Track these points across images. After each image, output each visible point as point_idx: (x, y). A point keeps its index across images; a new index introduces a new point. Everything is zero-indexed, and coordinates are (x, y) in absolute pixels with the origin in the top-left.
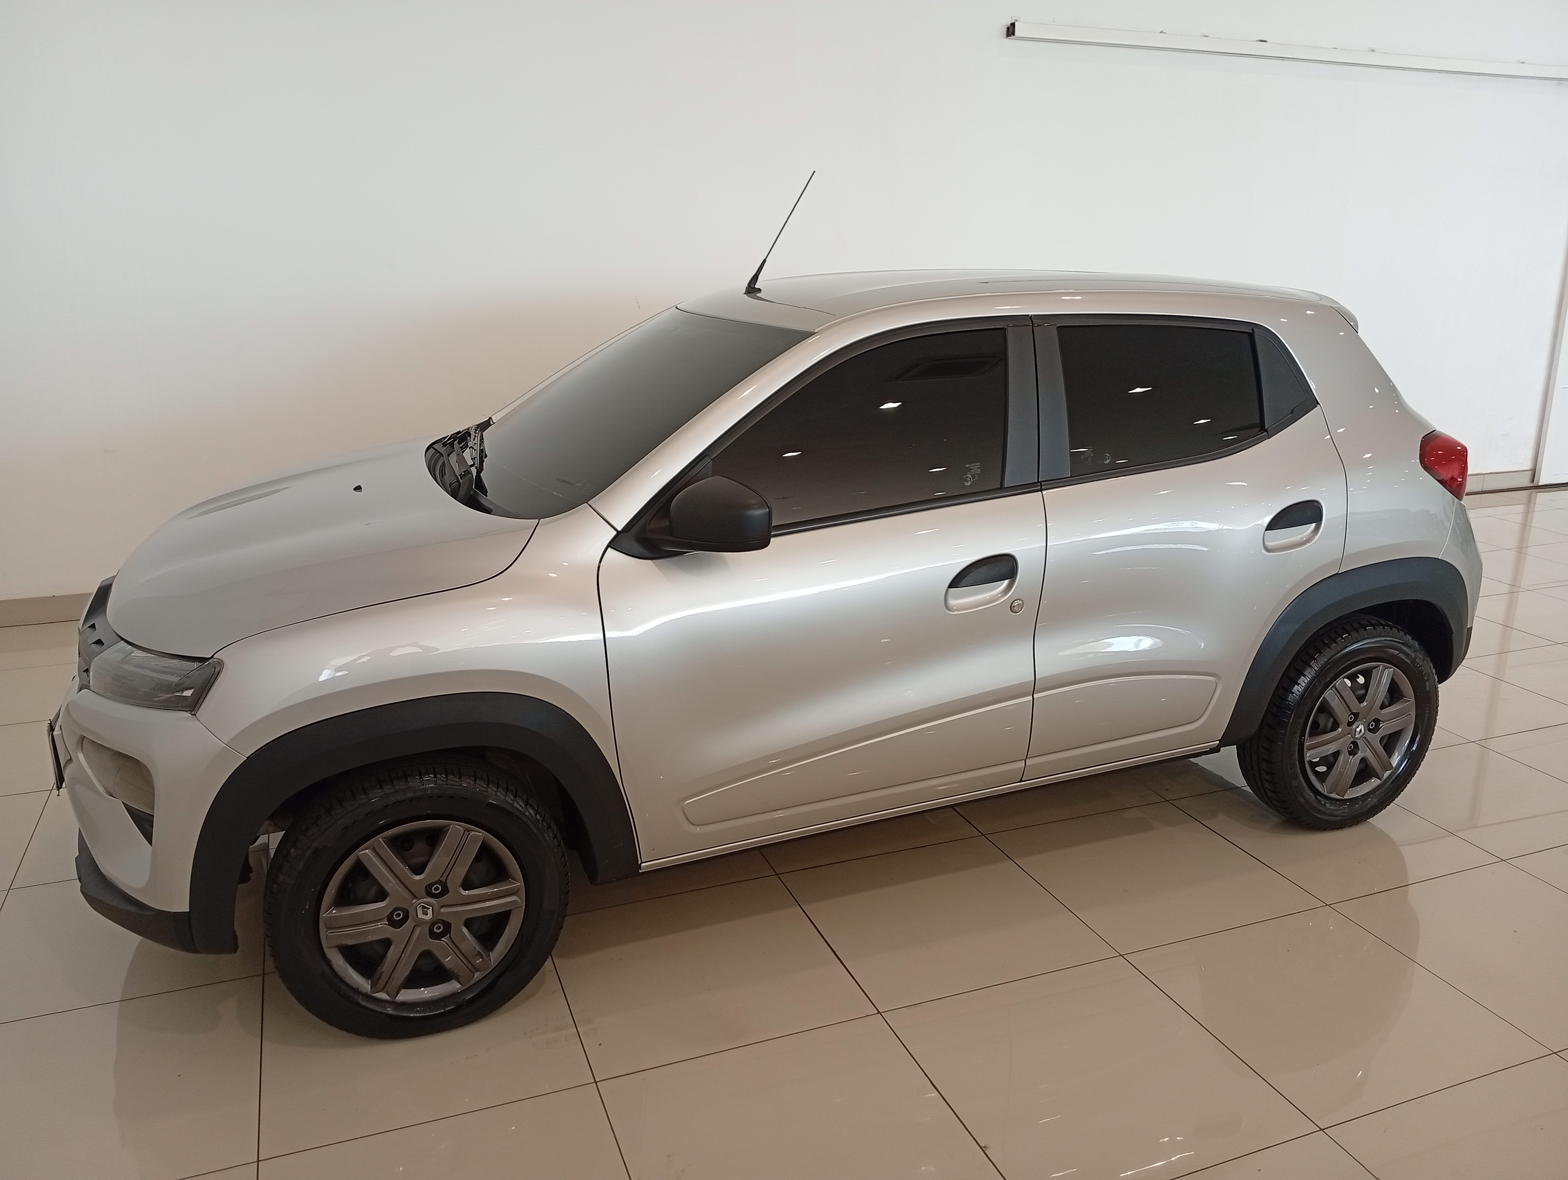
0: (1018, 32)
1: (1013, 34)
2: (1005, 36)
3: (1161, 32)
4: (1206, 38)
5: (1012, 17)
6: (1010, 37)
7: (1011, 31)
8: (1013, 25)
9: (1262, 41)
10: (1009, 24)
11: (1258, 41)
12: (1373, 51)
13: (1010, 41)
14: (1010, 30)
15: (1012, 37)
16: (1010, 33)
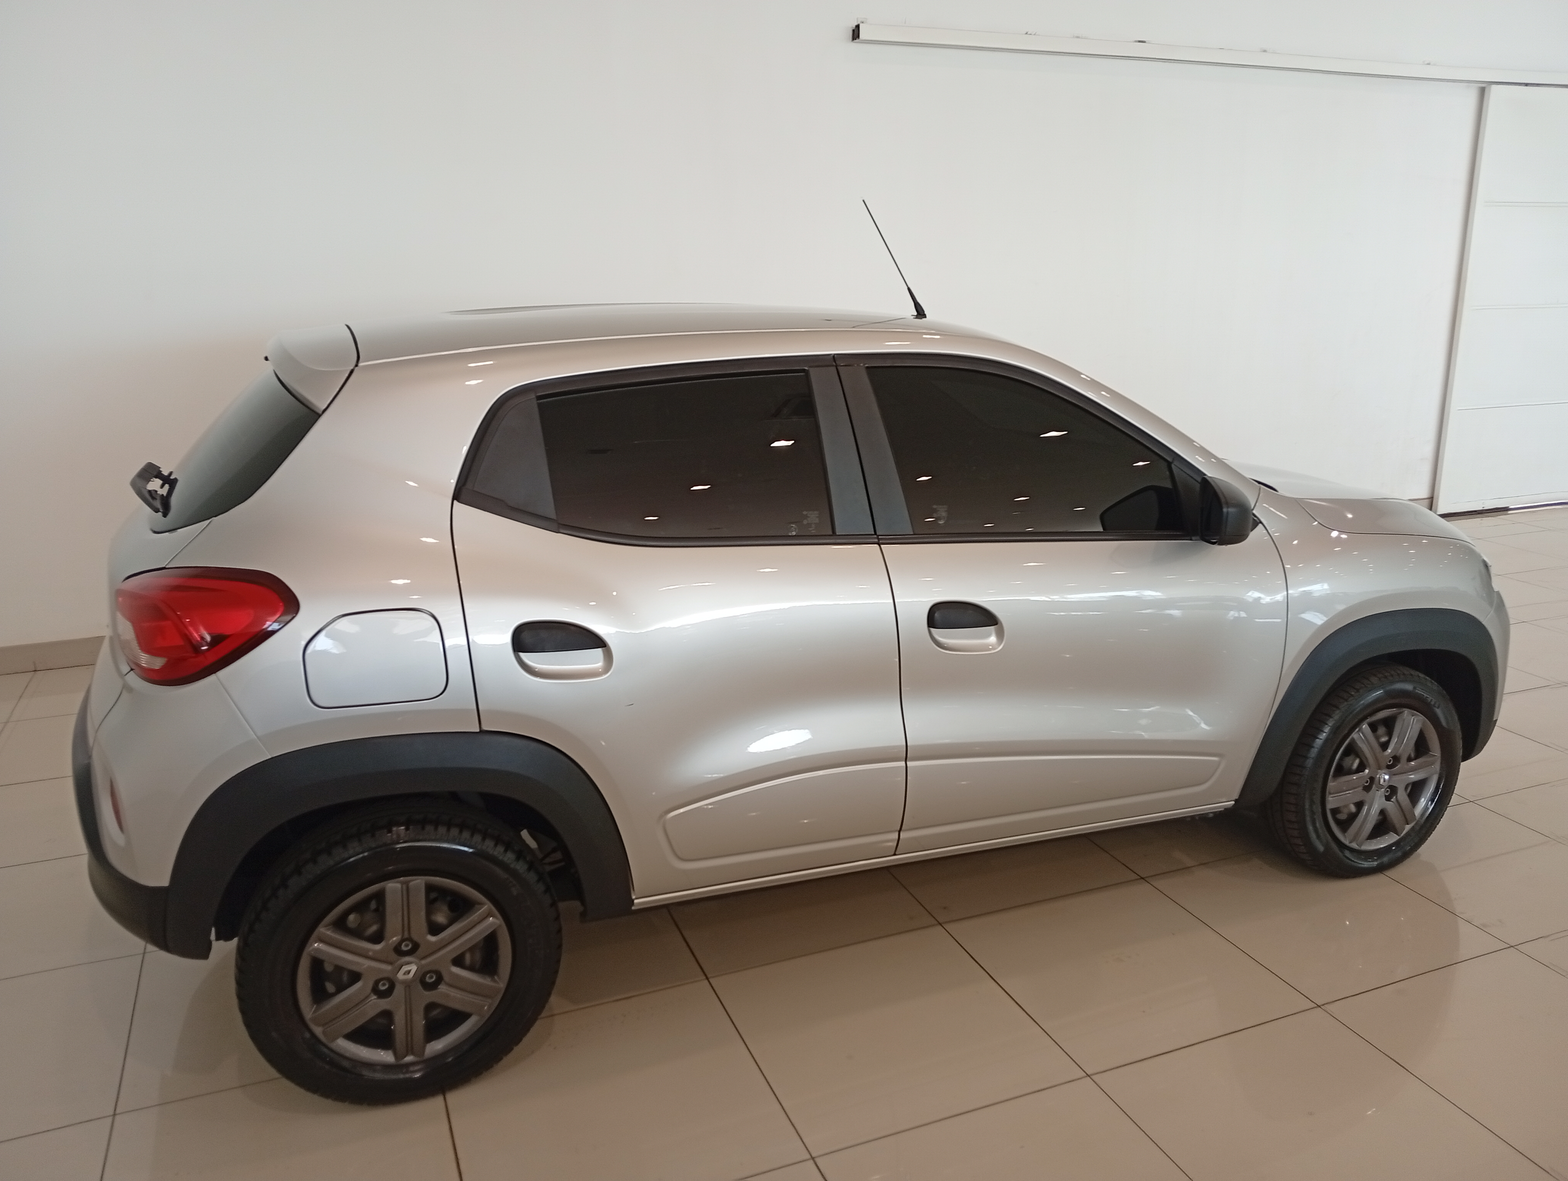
0: (863, 35)
1: (858, 37)
2: (851, 39)
3: (1026, 33)
4: (1078, 39)
5: (857, 19)
6: (855, 41)
7: (856, 34)
8: (858, 27)
9: (1140, 41)
10: (854, 27)
11: (1136, 41)
12: (1265, 51)
13: (855, 45)
14: (855, 32)
15: (857, 41)
16: (855, 36)
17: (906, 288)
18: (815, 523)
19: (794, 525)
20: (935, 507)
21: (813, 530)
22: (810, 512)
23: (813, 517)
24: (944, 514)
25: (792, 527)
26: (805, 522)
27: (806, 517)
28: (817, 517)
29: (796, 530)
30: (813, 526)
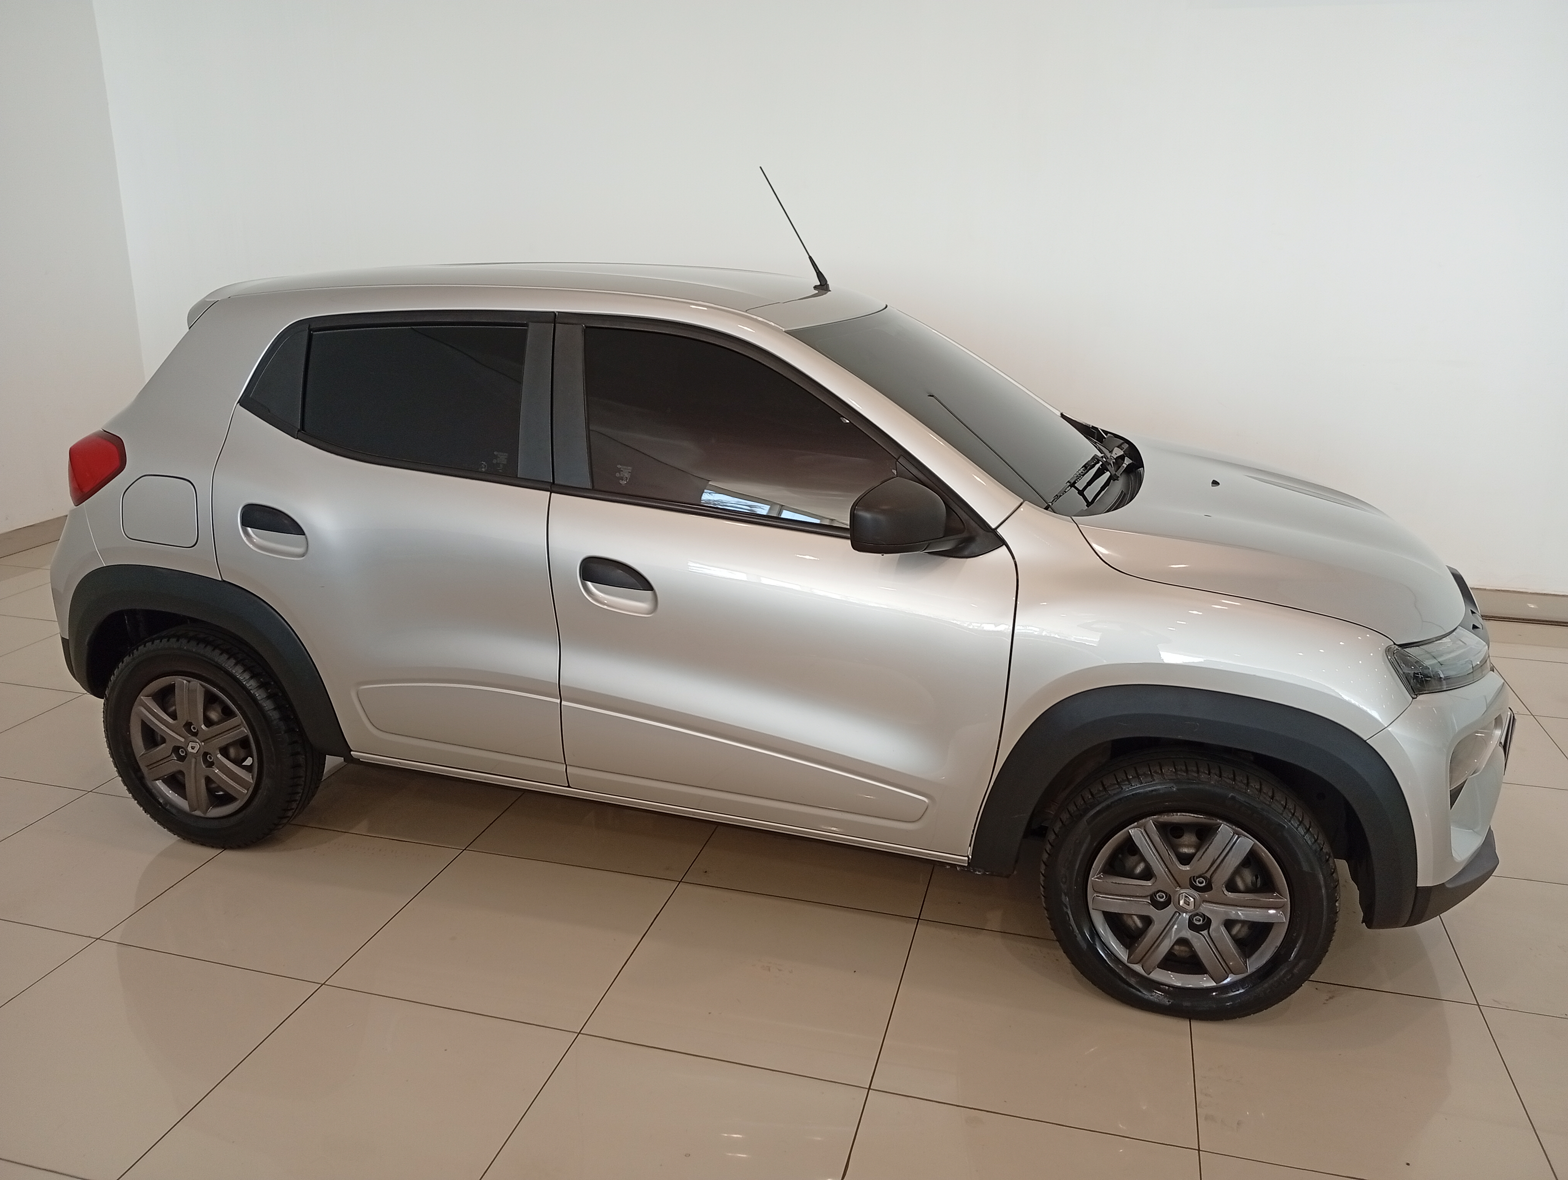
17: (808, 256)
18: (503, 464)
19: (484, 463)
20: (619, 466)
21: (500, 470)
22: (501, 454)
23: (502, 458)
24: (627, 475)
25: (483, 464)
26: (495, 461)
27: (496, 457)
28: (506, 458)
29: (485, 468)
30: (501, 466)
